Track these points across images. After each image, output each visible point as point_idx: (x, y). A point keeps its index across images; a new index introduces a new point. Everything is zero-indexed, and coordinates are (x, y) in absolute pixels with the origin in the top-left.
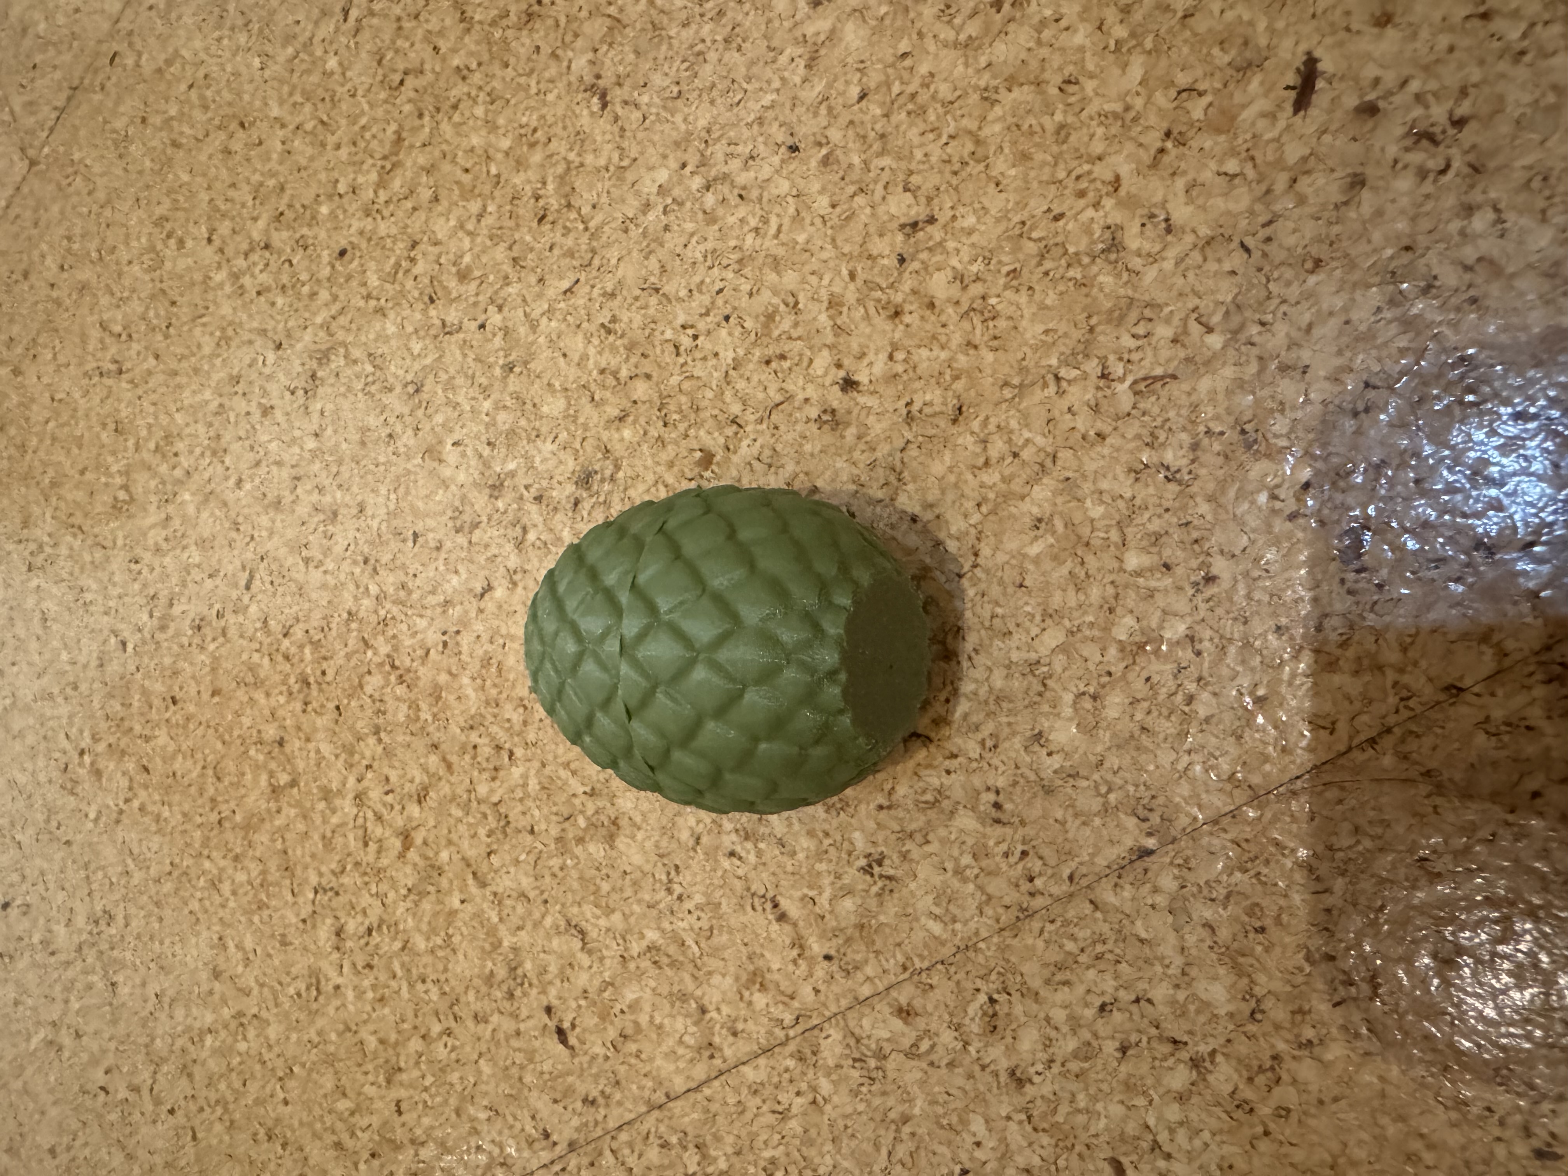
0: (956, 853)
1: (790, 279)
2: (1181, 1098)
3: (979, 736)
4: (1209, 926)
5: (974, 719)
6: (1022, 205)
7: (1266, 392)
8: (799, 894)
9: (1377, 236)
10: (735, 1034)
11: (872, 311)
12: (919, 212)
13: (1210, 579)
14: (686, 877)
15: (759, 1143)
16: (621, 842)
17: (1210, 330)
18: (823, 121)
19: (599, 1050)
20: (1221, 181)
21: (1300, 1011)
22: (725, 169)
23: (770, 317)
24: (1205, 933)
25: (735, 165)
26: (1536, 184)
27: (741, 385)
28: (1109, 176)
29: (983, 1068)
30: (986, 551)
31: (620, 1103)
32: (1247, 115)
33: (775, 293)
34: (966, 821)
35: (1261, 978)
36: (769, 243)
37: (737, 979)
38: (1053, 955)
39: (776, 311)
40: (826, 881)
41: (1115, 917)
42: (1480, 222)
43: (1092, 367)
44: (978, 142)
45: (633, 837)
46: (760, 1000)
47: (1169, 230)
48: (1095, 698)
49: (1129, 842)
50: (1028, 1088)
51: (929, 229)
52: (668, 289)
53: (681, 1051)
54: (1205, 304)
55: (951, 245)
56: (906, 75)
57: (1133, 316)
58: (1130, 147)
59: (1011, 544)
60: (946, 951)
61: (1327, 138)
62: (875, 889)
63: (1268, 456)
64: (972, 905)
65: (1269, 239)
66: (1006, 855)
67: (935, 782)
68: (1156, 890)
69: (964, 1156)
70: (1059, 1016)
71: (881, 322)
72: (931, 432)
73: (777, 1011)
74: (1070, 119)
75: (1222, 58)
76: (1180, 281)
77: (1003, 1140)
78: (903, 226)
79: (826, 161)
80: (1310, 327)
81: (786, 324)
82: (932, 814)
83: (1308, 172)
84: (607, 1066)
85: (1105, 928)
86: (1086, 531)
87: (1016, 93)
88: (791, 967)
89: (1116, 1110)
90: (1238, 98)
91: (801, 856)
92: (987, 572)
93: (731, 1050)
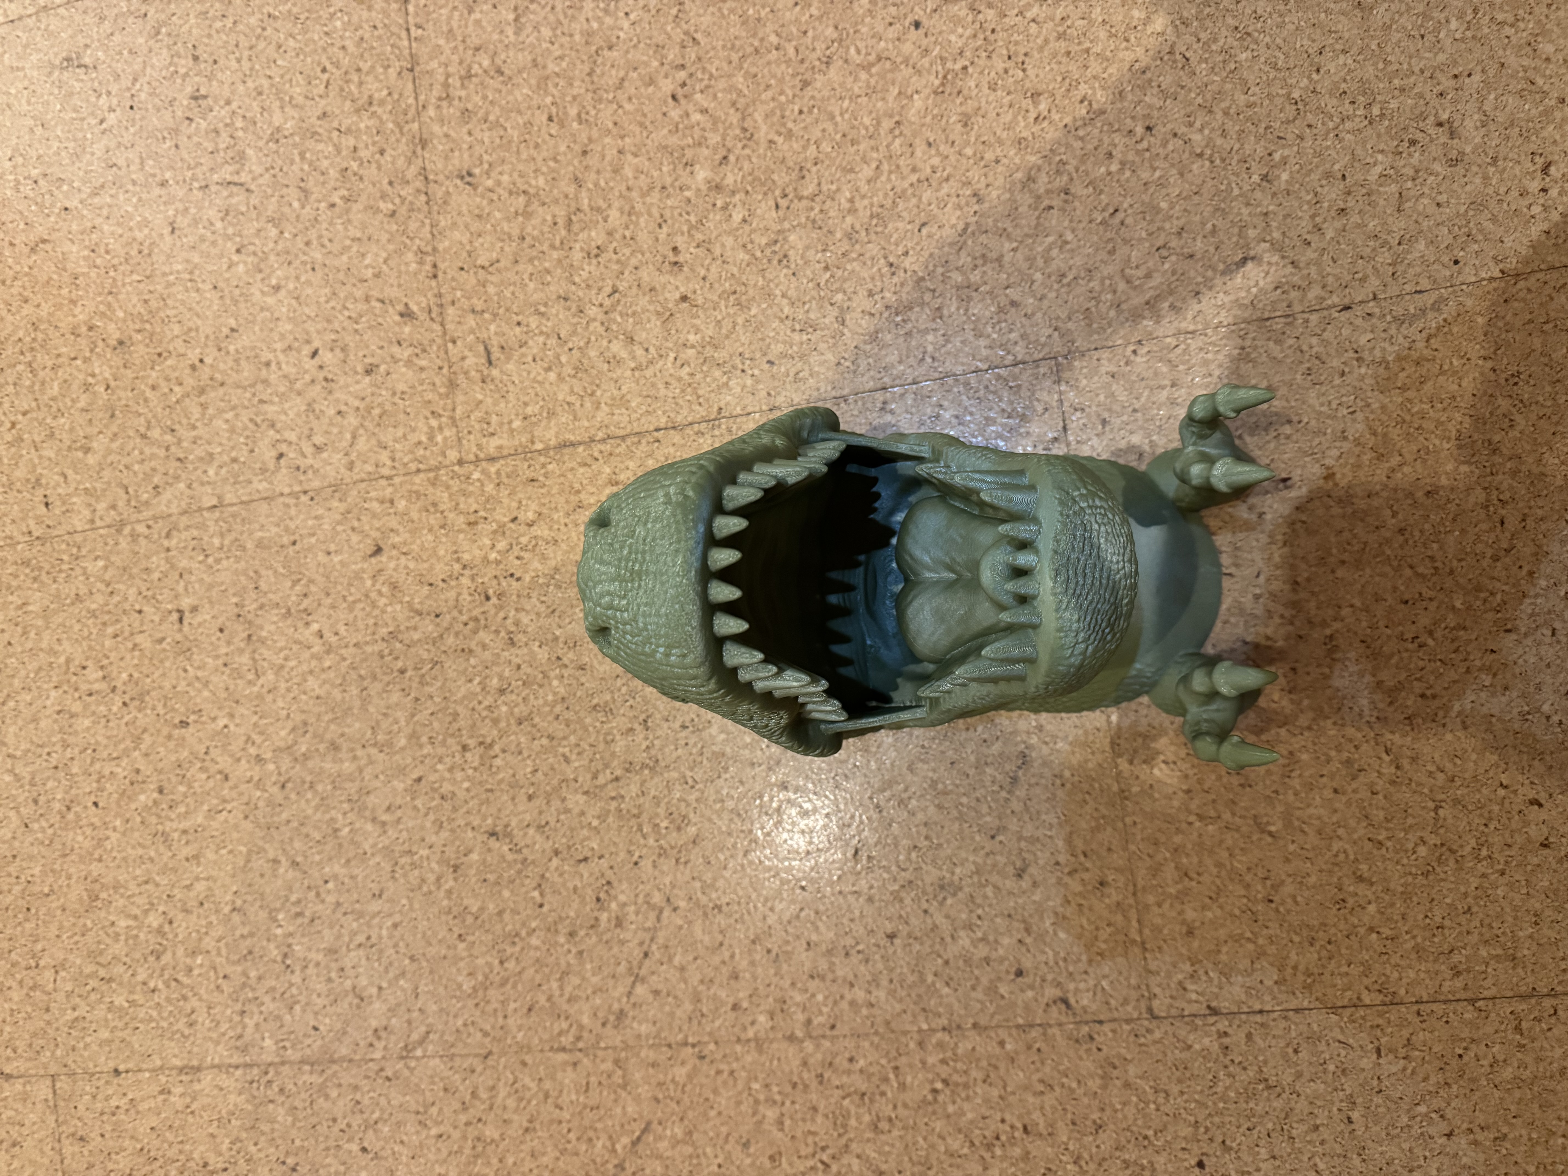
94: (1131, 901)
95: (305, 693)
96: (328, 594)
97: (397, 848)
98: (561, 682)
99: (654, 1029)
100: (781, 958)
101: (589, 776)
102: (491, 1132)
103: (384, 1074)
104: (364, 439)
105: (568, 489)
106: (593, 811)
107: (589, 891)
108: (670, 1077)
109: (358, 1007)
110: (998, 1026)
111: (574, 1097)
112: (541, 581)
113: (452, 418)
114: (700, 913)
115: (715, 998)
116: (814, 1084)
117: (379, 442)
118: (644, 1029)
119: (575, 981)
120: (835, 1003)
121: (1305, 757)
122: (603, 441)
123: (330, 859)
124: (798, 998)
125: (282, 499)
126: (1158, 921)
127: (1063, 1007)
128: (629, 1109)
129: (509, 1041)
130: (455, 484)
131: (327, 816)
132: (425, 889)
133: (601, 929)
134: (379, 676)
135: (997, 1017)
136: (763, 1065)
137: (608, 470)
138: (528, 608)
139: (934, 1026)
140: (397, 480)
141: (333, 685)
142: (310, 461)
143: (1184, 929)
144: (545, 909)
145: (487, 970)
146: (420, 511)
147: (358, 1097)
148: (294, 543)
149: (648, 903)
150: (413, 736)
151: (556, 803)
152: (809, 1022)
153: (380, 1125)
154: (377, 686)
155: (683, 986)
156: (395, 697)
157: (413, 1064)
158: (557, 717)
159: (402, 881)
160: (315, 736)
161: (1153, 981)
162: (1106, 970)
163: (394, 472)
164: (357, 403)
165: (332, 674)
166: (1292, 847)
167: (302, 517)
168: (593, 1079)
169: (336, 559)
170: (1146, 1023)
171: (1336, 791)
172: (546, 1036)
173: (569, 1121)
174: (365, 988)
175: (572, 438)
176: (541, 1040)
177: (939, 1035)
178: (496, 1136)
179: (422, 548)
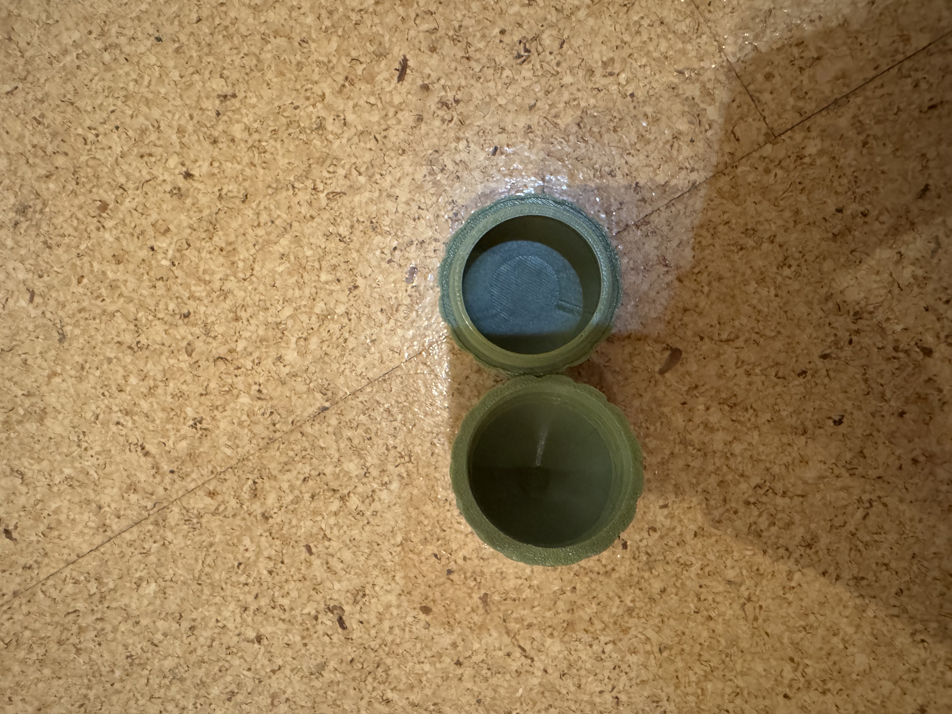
0: (239, 414)
1: (156, 113)
2: (336, 514)
3: (251, 358)
4: (350, 439)
5: (249, 350)
6: (279, 97)
7: (382, 206)
8: (156, 441)
9: (426, 144)
10: (119, 517)
11: (201, 138)
12: (228, 90)
13: (356, 287)
14: (90, 438)
15: (133, 571)
16: (48, 422)
17: (360, 174)
18: (177, 28)
19: (34, 538)
20: (368, 106)
21: (383, 471)
22: (117, 41)
23: (143, 131)
24: (348, 443)
25: (123, 40)
26: (481, 134)
27: (125, 167)
28: (320, 93)
29: (250, 514)
30: (257, 267)
31: (47, 565)
32: (379, 78)
33: (147, 119)
34: (244, 399)
35: (369, 459)
36: (144, 90)
37: (120, 489)
38: (284, 459)
39: (147, 129)
40: (172, 433)
41: (310, 439)
42: (462, 145)
43: (309, 184)
44: (259, 60)
45: (55, 418)
46: (133, 498)
47: (345, 124)
48: (305, 339)
49: (318, 405)
50: (270, 520)
51: (233, 100)
52: (80, 104)
53: (86, 531)
54: (359, 162)
55: (244, 111)
56: (223, 16)
57: (328, 162)
58: (329, 80)
59: (269, 265)
60: (233, 462)
61: (410, 96)
62: (198, 435)
63: (381, 234)
64: (246, 439)
65: (385, 137)
66: (263, 414)
67: (229, 381)
68: (329, 425)
69: (239, 556)
70: (285, 486)
71: (206, 144)
72: (231, 205)
73: (143, 503)
74: (304, 60)
75: (371, 49)
76: (349, 150)
77: (259, 546)
78: (219, 96)
79: (177, 51)
80: (399, 180)
81: (153, 137)
82: (228, 397)
83: (402, 110)
84: (39, 546)
85: (307, 445)
86: (304, 261)
87: (279, 40)
88: (151, 479)
89: (309, 523)
90: (376, 69)
91: (158, 422)
92: (257, 278)
93: (116, 526)
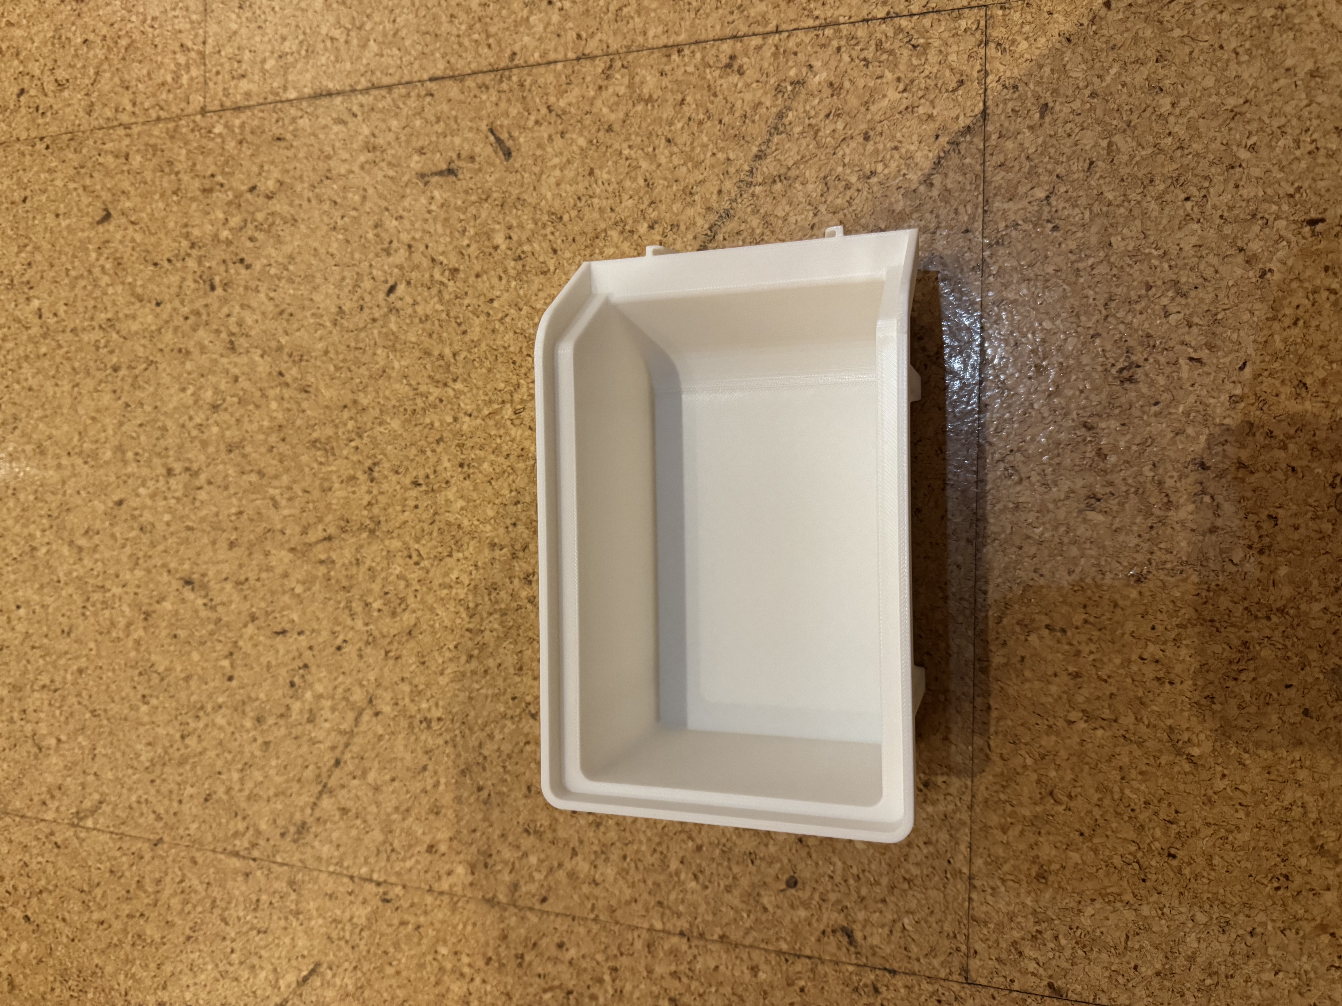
94: (965, 816)
95: (18, 383)
96: (52, 266)
97: (91, 581)
98: (280, 404)
99: (336, 854)
100: (495, 799)
101: (298, 529)
102: (151, 931)
103: (53, 838)
104: (108, 75)
105: (316, 153)
106: (299, 574)
107: (283, 672)
108: (347, 915)
109: (36, 757)
110: (751, 946)
111: (241, 914)
112: (273, 271)
113: (202, 55)
114: (404, 723)
115: (409, 832)
116: (512, 965)
117: (122, 81)
118: (326, 851)
119: (258, 776)
120: (551, 870)
121: (1266, 653)
122: (366, 91)
123: (24, 582)
124: (508, 854)
125: (17, 146)
126: (1000, 851)
127: (845, 940)
128: (300, 943)
129: (181, 831)
130: (195, 139)
131: (26, 532)
132: (114, 635)
133: (291, 720)
134: (93, 371)
135: (754, 934)
136: (455, 927)
137: (366, 131)
138: (254, 304)
139: (669, 926)
140: (135, 130)
141: (46, 377)
142: (50, 100)
143: (1034, 870)
144: (234, 683)
145: (168, 744)
146: (154, 171)
147: (27, 859)
148: (24, 201)
149: (346, 699)
150: (120, 449)
151: (258, 556)
152: (515, 887)
153: (45, 895)
154: (89, 384)
155: (373, 809)
156: (107, 398)
157: (83, 835)
158: (271, 449)
159: (92, 620)
160: (23, 435)
161: (977, 933)
162: (913, 904)
163: (133, 120)
164: (104, 31)
165: (47, 363)
166: (1220, 784)
167: (35, 169)
168: (264, 897)
169: (64, 223)
170: (956, 987)
171: (1306, 713)
172: (221, 835)
173: (233, 940)
174: (44, 736)
175: (331, 85)
176: (214, 837)
177: (675, 940)
178: (157, 937)
179: (152, 217)
